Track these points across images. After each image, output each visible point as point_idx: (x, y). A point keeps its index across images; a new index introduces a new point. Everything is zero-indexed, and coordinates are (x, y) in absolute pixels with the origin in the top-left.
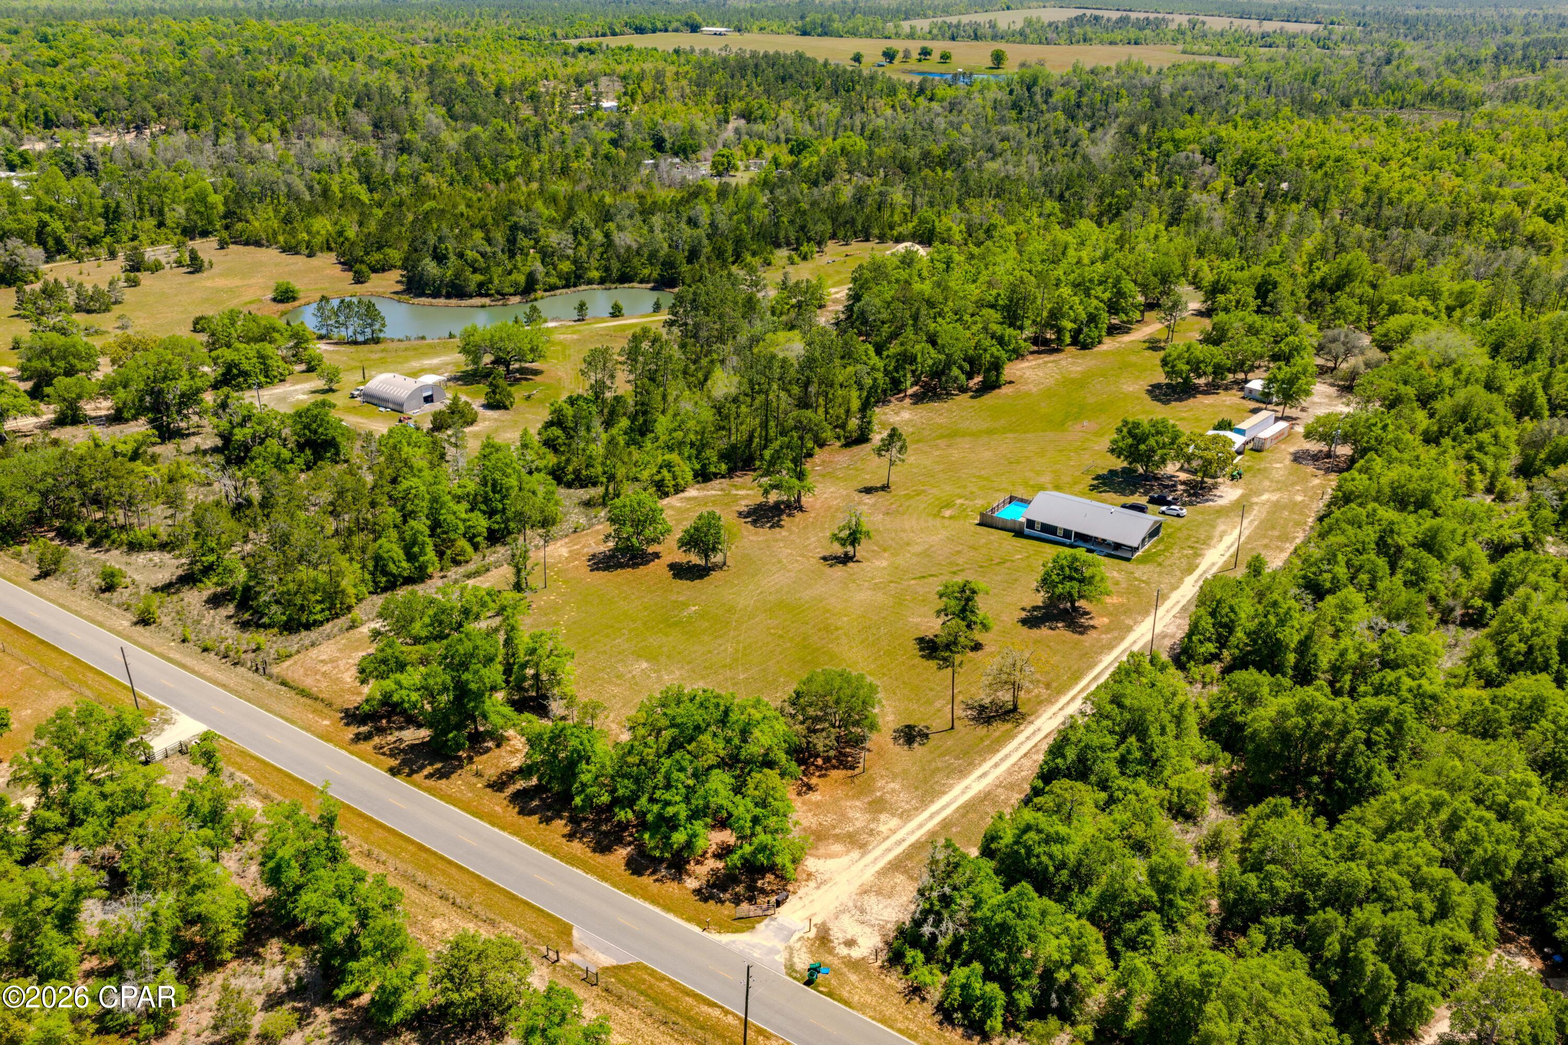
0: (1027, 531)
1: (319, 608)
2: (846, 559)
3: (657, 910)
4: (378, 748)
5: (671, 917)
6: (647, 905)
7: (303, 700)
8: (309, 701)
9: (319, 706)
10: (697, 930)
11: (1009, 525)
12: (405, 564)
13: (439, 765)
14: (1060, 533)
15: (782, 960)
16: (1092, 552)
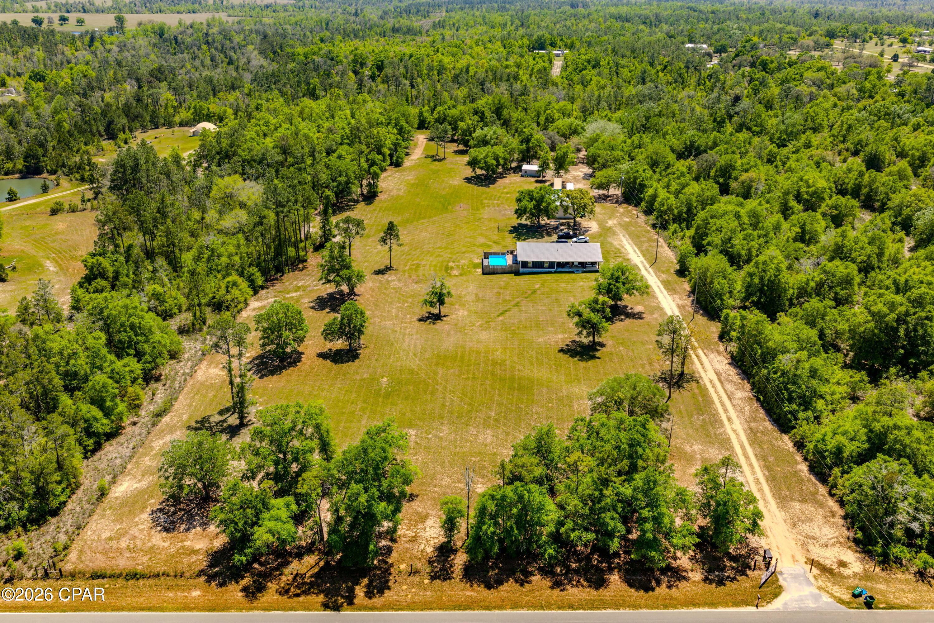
0: (521, 270)
1: (60, 488)
2: (437, 317)
3: (706, 610)
4: (284, 592)
5: (721, 610)
6: (684, 610)
7: (141, 583)
8: (151, 582)
9: (170, 581)
10: (753, 609)
11: (507, 270)
12: (105, 421)
13: (365, 581)
14: (547, 265)
15: (830, 600)
16: (573, 272)
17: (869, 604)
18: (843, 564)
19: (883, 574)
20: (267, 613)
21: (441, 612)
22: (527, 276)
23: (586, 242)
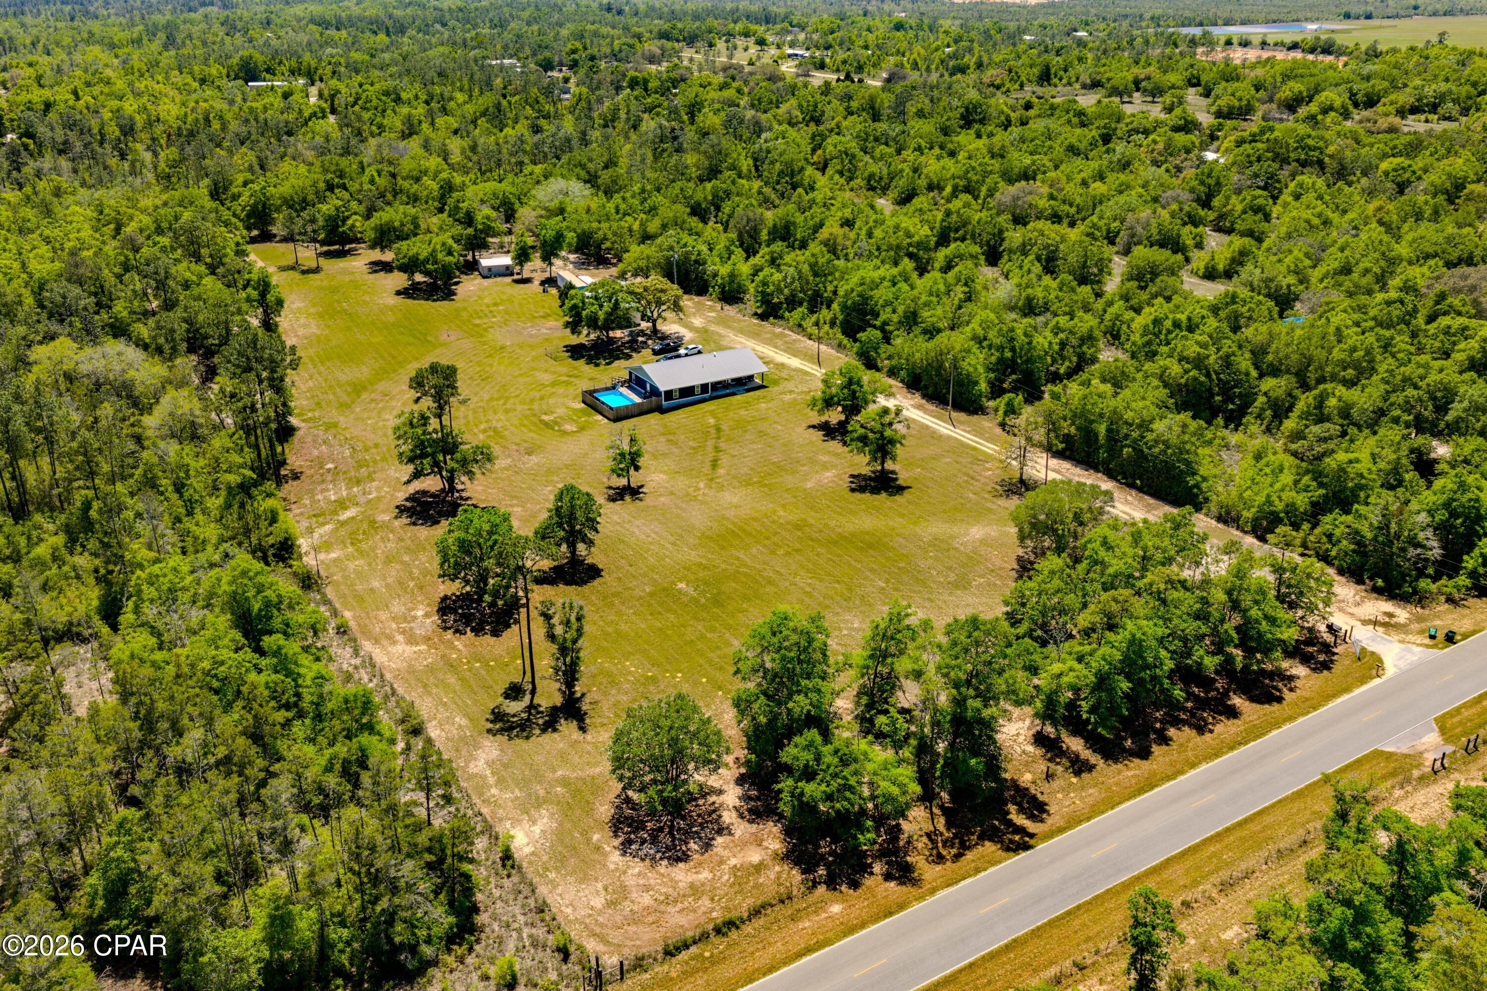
0: (665, 404)
2: (631, 491)
4: (938, 859)
13: (1012, 807)
14: (698, 391)
15: (1420, 649)
16: (733, 394)
17: (1450, 638)
18: (1390, 615)
19: (1427, 612)
20: (956, 887)
21: (1132, 802)
22: (680, 411)
23: (699, 352)
